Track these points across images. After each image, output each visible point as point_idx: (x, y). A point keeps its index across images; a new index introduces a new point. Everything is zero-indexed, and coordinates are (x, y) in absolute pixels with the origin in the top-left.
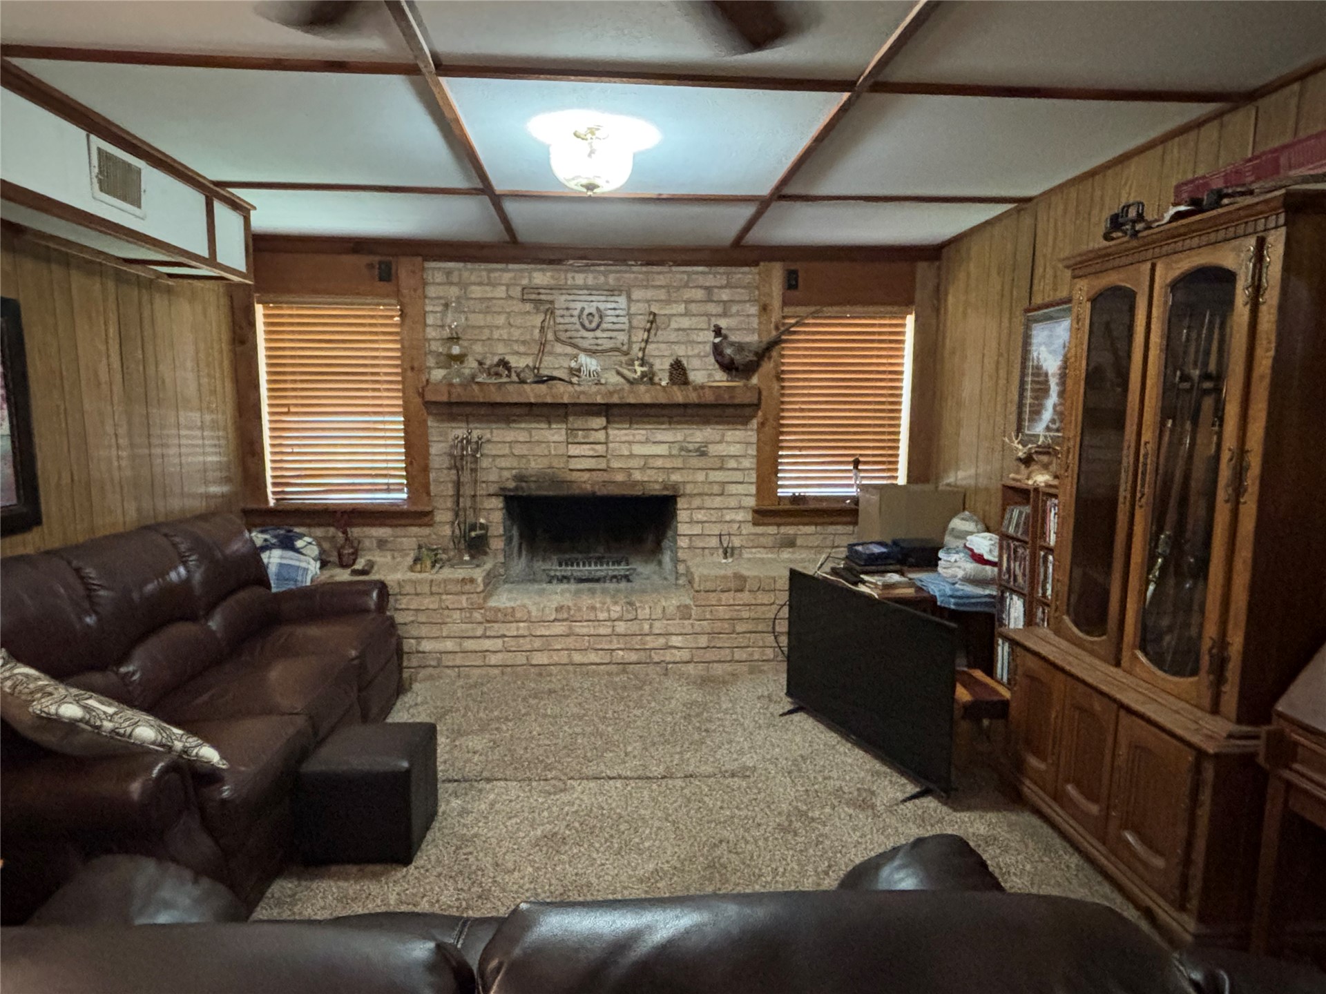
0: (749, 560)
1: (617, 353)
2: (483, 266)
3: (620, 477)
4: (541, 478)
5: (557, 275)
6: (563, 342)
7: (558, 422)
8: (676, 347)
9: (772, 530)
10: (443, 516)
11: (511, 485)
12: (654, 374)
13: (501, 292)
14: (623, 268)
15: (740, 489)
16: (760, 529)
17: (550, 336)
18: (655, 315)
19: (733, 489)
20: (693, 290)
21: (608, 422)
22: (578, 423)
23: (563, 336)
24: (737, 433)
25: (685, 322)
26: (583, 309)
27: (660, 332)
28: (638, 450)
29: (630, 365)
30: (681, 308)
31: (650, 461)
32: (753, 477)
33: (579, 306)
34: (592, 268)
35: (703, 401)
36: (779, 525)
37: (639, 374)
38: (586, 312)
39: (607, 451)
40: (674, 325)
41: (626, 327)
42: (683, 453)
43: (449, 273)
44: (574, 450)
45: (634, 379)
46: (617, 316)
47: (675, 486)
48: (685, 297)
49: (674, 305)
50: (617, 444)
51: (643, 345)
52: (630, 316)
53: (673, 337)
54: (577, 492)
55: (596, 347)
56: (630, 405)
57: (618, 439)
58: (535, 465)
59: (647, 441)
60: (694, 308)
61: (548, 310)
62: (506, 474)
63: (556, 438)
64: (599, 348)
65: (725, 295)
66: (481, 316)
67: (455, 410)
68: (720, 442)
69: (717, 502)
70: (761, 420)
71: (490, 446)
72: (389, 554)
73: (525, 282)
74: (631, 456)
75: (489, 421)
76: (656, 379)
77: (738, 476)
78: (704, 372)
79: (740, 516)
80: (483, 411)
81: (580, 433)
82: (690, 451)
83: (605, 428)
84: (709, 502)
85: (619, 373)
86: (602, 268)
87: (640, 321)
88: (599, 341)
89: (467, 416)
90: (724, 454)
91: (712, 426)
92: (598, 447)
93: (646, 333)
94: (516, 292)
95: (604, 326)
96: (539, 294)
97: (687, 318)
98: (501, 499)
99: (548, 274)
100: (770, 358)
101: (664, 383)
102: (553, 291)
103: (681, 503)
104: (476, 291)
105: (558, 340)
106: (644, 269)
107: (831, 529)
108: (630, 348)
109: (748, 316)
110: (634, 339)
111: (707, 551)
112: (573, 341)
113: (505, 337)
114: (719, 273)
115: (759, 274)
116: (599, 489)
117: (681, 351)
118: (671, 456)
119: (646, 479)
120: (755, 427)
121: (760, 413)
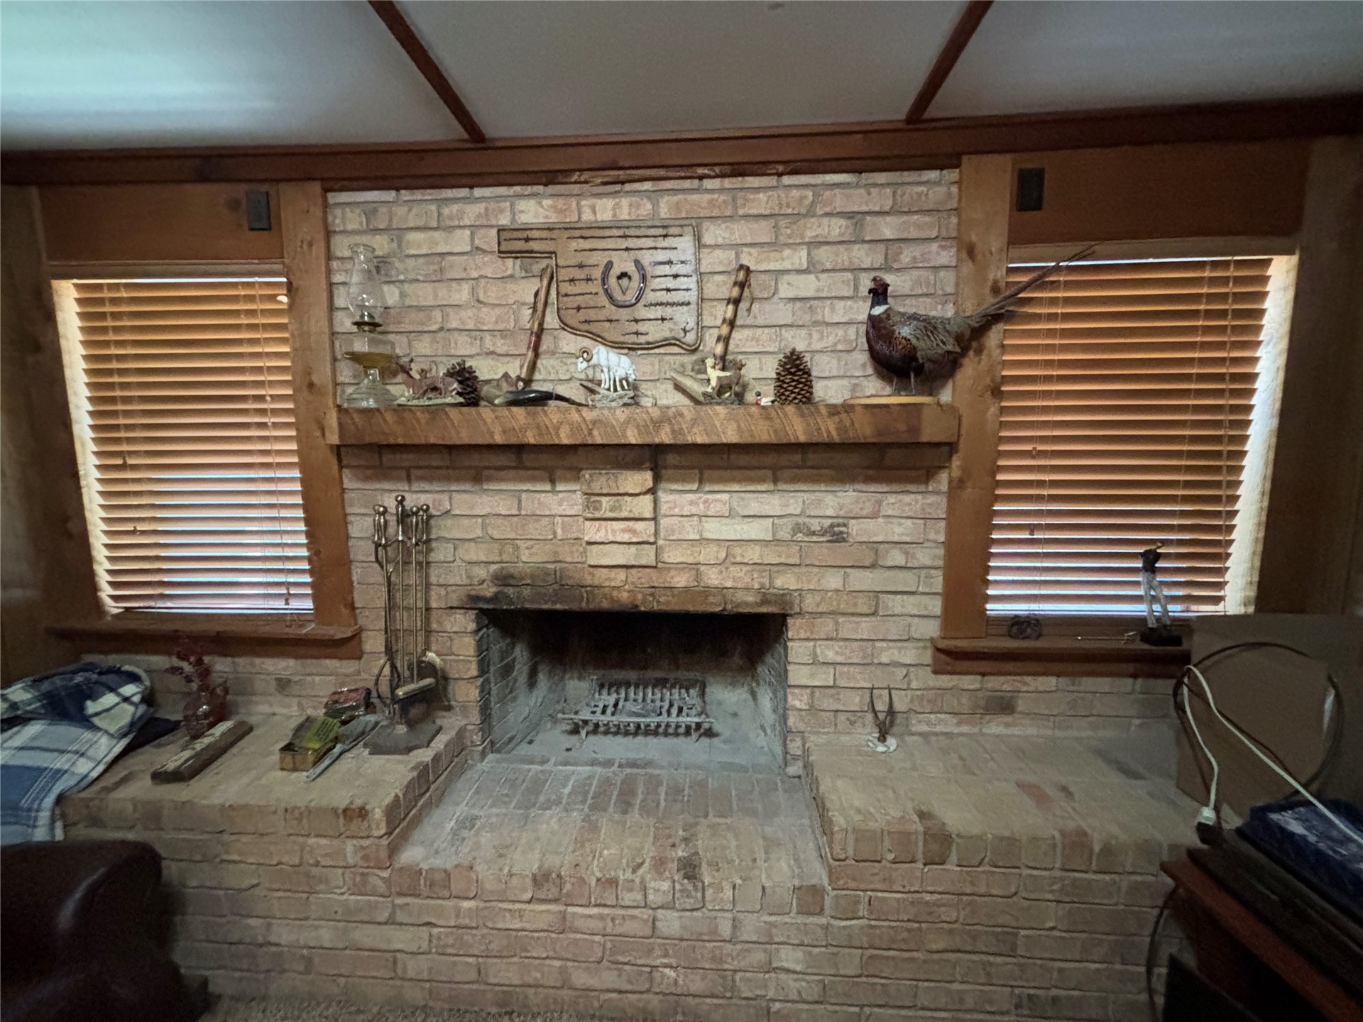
0: (924, 735)
1: (676, 350)
2: (429, 194)
3: (681, 580)
4: (540, 578)
5: (561, 202)
6: (574, 330)
7: (565, 480)
8: (787, 334)
9: (969, 682)
10: (374, 643)
11: (490, 590)
12: (745, 387)
13: (461, 241)
14: (687, 184)
15: (910, 605)
16: (946, 681)
17: (551, 320)
18: (748, 271)
19: (897, 604)
20: (825, 221)
21: (657, 479)
22: (601, 481)
23: (573, 318)
24: (908, 498)
25: (808, 285)
26: (609, 265)
27: (756, 307)
28: (714, 529)
29: (699, 372)
30: (800, 258)
31: (737, 551)
32: (938, 583)
33: (600, 259)
34: (628, 187)
35: (851, 436)
36: (983, 675)
37: (714, 383)
38: (616, 271)
39: (656, 534)
40: (785, 291)
41: (692, 296)
42: (800, 536)
43: (370, 211)
44: (594, 532)
45: (705, 394)
46: (676, 276)
47: (783, 598)
48: (809, 235)
49: (787, 252)
50: (675, 520)
51: (725, 330)
52: (701, 276)
53: (783, 314)
54: (605, 605)
55: (633, 338)
56: (695, 447)
57: (677, 511)
58: (530, 557)
59: (731, 514)
60: (825, 256)
61: (544, 270)
62: (481, 572)
63: (565, 509)
64: (642, 339)
65: (888, 228)
66: (429, 288)
67: (388, 458)
68: (874, 516)
69: (865, 628)
70: (956, 473)
71: (449, 522)
72: (295, 701)
73: (504, 220)
74: (703, 541)
75: (447, 479)
76: (750, 397)
77: (907, 580)
78: (845, 382)
79: (908, 655)
80: (435, 460)
81: (604, 500)
82: (814, 533)
83: (652, 491)
84: (848, 628)
85: (678, 387)
86: (647, 186)
87: (721, 287)
88: (642, 327)
89: (408, 470)
90: (880, 539)
91: (857, 487)
92: (639, 526)
93: (731, 307)
94: (489, 239)
95: (650, 297)
96: (527, 240)
97: (812, 277)
98: (472, 614)
99: (547, 202)
100: (979, 352)
101: (765, 401)
102: (555, 234)
103: (795, 628)
104: (418, 242)
105: (565, 326)
106: (728, 183)
107: (1089, 683)
108: (700, 338)
109: (936, 268)
110: (707, 321)
111: (842, 717)
112: (592, 327)
113: (471, 326)
114: (875, 185)
115: (959, 183)
116: (644, 601)
117: (799, 342)
118: (776, 541)
119: (729, 584)
120: (944, 487)
121: (956, 462)
